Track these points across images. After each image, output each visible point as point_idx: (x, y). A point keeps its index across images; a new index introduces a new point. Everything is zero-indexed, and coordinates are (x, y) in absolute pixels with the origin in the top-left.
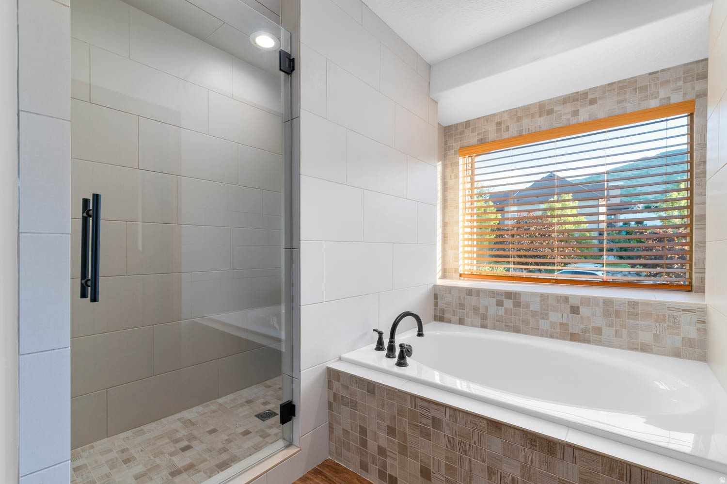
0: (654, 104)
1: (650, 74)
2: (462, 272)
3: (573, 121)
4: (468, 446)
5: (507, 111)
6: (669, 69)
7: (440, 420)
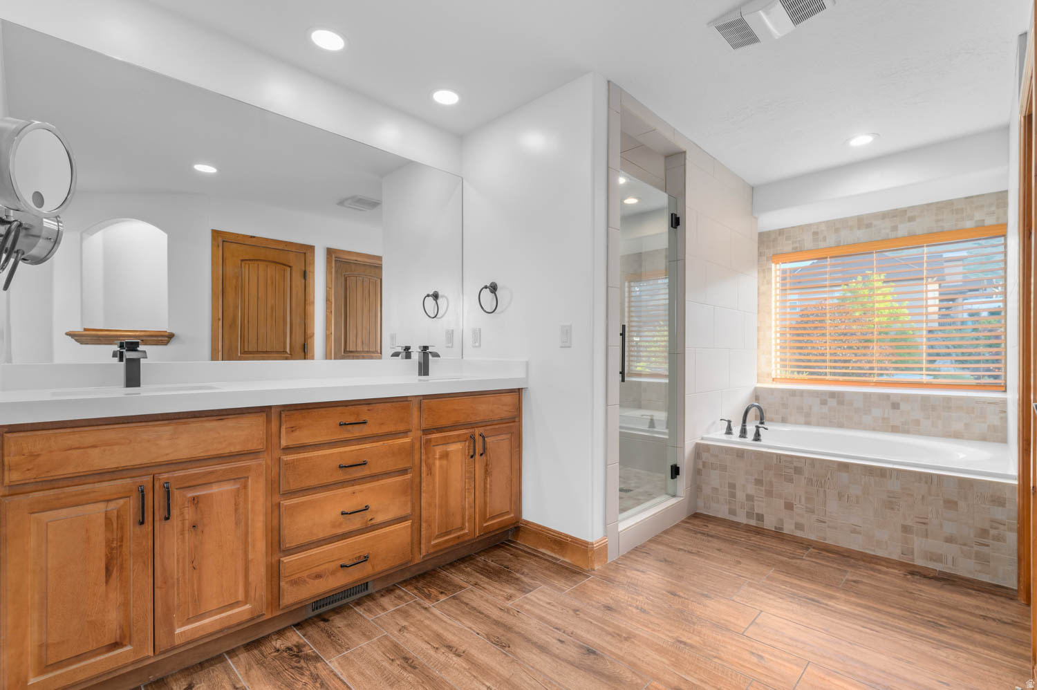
0: (969, 224)
1: (967, 198)
2: (774, 377)
3: (892, 235)
4: (823, 482)
5: (824, 222)
6: (983, 195)
7: (801, 468)
